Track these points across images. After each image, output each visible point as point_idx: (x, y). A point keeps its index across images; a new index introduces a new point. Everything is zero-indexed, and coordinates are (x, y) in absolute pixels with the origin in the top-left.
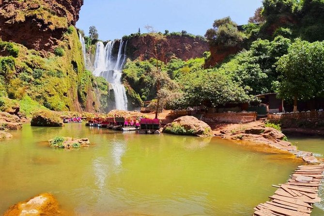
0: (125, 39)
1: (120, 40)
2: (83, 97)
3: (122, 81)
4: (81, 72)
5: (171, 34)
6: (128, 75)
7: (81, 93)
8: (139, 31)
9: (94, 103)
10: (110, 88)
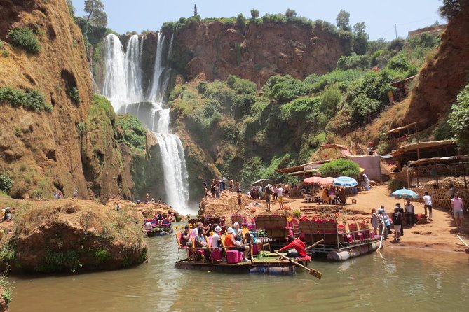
0: (168, 29)
1: (157, 33)
2: (95, 163)
3: (173, 125)
4: (85, 100)
5: (265, 19)
6: (186, 112)
7: (91, 154)
8: (196, 13)
9: (120, 179)
10: (151, 143)
